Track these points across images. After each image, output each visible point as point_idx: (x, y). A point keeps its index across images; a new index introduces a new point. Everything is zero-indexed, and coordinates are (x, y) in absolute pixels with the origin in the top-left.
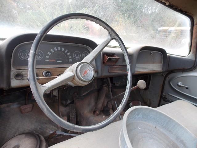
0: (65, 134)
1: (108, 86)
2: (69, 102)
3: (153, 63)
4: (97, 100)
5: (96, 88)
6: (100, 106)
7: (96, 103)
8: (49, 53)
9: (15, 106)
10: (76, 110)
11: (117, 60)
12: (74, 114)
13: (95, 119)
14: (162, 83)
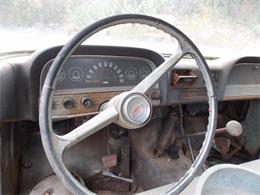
0: (114, 176)
1: (178, 115)
4: (161, 133)
5: (160, 116)
6: (164, 143)
7: (159, 138)
8: (91, 71)
10: (130, 144)
11: (194, 80)
12: (127, 151)
13: (156, 162)
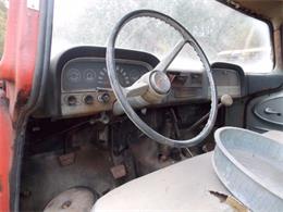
2: (121, 148)
3: (229, 85)
8: (102, 73)
9: (51, 157)
14: (242, 114)
